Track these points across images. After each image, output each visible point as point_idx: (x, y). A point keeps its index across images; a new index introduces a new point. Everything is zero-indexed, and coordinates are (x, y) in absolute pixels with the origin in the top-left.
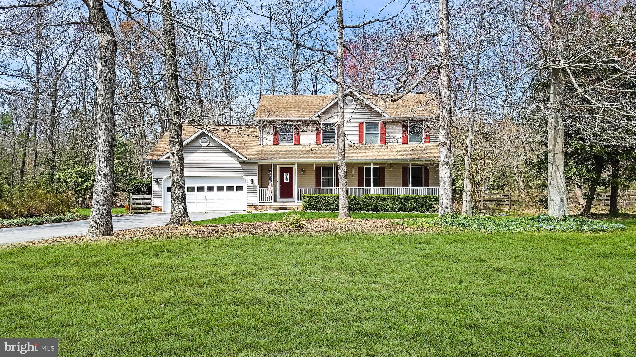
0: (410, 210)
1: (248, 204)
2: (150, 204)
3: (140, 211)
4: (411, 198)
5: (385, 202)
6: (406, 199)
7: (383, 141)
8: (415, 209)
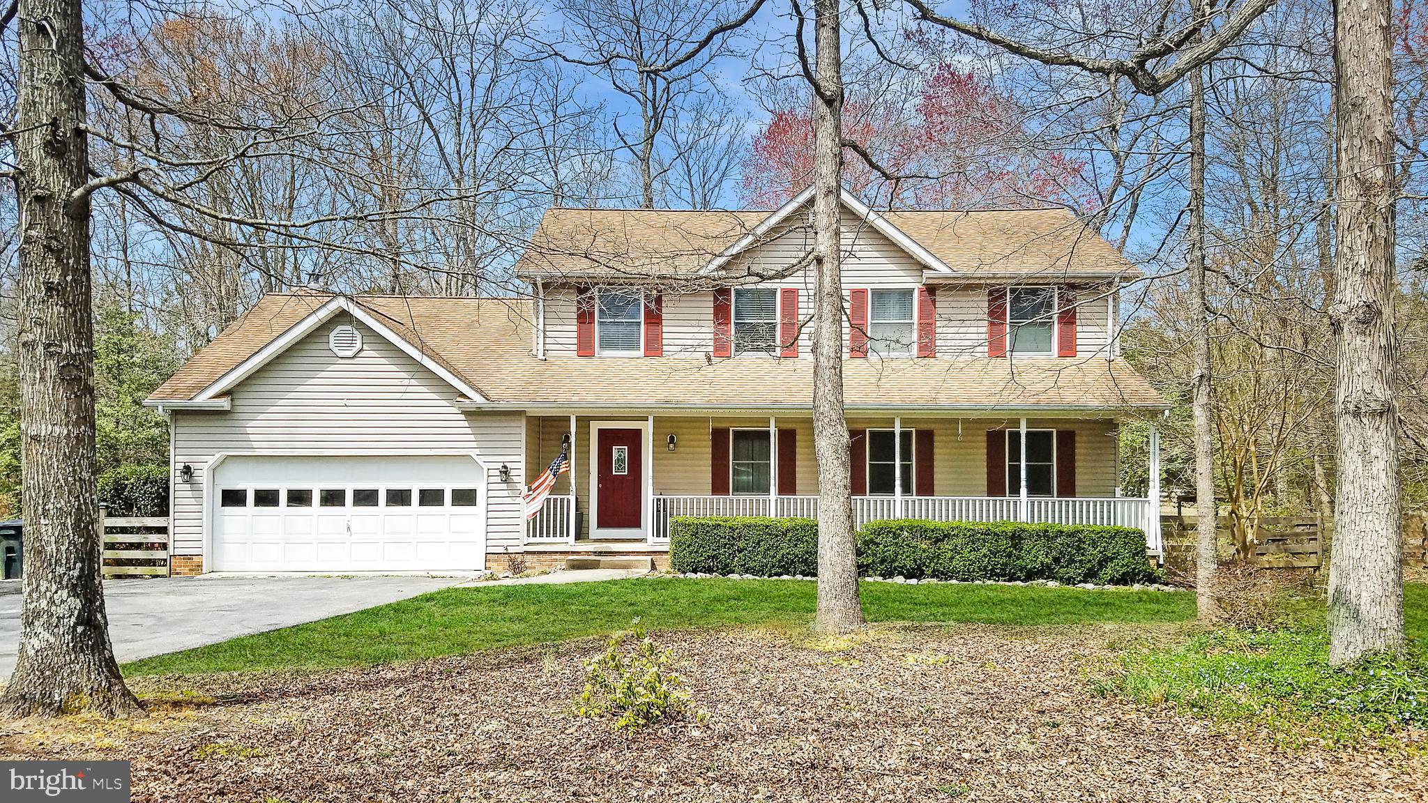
0: (1030, 575)
1: (490, 550)
2: (164, 546)
3: (131, 570)
4: (1031, 536)
5: (946, 546)
6: (1017, 538)
7: (927, 350)
8: (1045, 572)
